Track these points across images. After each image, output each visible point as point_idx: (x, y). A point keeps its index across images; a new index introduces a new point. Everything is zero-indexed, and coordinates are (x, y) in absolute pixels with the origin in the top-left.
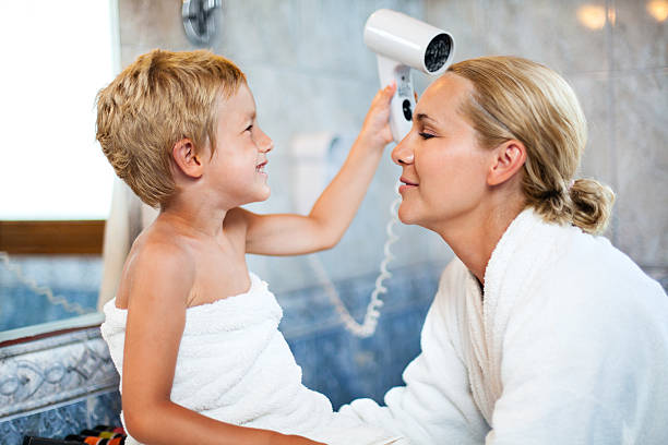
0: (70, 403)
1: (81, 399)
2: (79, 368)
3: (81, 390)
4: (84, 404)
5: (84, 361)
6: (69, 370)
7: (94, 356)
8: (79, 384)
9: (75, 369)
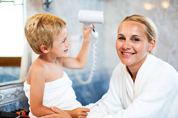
0: (13, 103)
1: (15, 102)
2: (15, 94)
3: (15, 100)
4: (16, 103)
5: (16, 92)
6: (12, 94)
7: (19, 91)
8: (15, 98)
9: (14, 94)
